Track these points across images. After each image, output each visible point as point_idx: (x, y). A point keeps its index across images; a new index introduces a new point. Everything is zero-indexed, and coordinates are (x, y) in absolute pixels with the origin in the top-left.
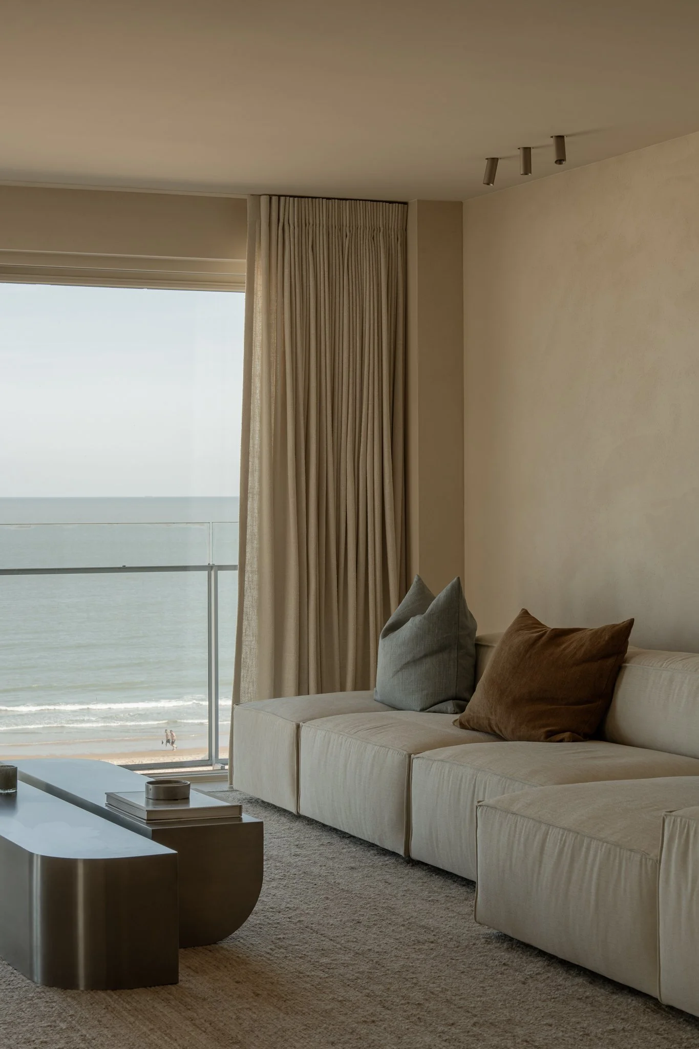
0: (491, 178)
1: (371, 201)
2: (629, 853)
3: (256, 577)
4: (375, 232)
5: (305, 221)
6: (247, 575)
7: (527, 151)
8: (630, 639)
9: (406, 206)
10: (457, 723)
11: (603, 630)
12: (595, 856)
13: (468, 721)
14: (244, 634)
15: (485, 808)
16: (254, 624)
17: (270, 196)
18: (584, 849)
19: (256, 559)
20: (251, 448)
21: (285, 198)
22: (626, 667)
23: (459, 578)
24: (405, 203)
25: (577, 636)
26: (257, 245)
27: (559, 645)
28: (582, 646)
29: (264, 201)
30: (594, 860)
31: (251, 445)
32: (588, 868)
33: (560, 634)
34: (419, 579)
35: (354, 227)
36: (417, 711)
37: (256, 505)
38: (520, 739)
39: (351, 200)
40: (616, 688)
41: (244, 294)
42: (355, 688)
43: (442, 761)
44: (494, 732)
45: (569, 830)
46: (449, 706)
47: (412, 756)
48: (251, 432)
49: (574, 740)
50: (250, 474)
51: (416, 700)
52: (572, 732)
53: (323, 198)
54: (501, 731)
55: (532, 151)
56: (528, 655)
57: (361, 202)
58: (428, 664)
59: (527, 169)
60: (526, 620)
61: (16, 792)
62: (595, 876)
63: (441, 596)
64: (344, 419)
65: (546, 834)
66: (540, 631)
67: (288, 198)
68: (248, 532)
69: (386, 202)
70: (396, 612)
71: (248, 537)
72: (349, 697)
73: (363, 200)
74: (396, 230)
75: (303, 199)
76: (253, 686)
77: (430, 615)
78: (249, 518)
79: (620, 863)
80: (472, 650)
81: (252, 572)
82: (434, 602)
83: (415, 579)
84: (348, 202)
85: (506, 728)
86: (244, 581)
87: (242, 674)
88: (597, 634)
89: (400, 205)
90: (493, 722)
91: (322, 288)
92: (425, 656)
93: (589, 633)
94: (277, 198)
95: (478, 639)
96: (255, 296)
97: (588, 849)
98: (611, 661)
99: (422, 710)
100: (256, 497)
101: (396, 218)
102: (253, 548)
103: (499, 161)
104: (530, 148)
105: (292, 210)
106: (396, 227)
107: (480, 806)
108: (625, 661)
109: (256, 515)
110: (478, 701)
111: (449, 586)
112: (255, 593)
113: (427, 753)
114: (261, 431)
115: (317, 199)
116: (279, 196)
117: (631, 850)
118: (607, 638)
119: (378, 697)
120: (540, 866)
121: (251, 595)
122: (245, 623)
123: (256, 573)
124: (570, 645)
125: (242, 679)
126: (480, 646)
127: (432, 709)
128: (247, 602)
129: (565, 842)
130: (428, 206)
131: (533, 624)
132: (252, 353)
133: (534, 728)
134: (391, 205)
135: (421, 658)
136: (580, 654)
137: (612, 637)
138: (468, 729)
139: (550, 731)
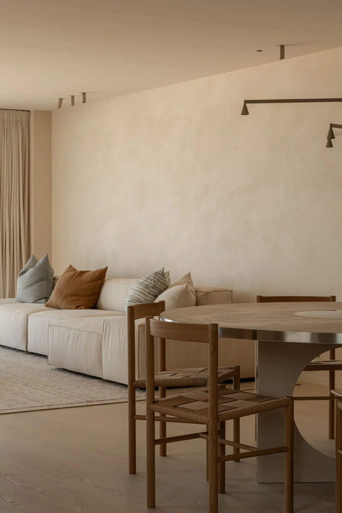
0: (60, 106)
1: (15, 110)
2: (94, 334)
4: (17, 122)
7: (73, 97)
8: (106, 274)
9: (29, 112)
10: (45, 306)
11: (97, 271)
12: (84, 336)
13: (49, 304)
15: (51, 326)
18: (81, 335)
22: (105, 284)
23: (47, 254)
24: (29, 111)
25: (88, 273)
27: (82, 276)
28: (89, 276)
30: (84, 337)
32: (82, 340)
33: (82, 273)
34: (33, 255)
35: (9, 120)
36: (31, 303)
38: (67, 309)
39: (8, 110)
40: (101, 291)
42: (9, 297)
43: (39, 316)
44: (58, 307)
45: (77, 329)
46: (43, 301)
47: (28, 315)
49: (86, 309)
51: (31, 299)
52: (85, 306)
54: (60, 307)
55: (75, 97)
56: (70, 280)
57: (12, 110)
58: (36, 286)
59: (73, 104)
60: (71, 268)
62: (84, 342)
63: (40, 261)
64: (5, 195)
65: (70, 331)
69: (21, 111)
70: (25, 266)
72: (7, 300)
74: (25, 121)
77: (37, 268)
79: (92, 337)
80: (52, 281)
82: (38, 263)
83: (32, 255)
85: (62, 306)
88: (95, 272)
89: (27, 112)
90: (58, 304)
92: (35, 283)
93: (92, 272)
95: (54, 277)
97: (82, 334)
98: (99, 282)
99: (34, 302)
101: (26, 117)
103: (63, 99)
104: (74, 96)
107: (49, 326)
108: (104, 282)
110: (53, 298)
111: (43, 257)
113: (34, 314)
117: (95, 333)
118: (98, 274)
119: (17, 299)
120: (68, 342)
124: (86, 276)
126: (55, 279)
127: (37, 302)
129: (75, 333)
130: (37, 112)
131: (73, 270)
133: (72, 305)
134: (23, 112)
135: (33, 284)
136: (88, 279)
137: (100, 273)
138: (49, 307)
139: (77, 306)
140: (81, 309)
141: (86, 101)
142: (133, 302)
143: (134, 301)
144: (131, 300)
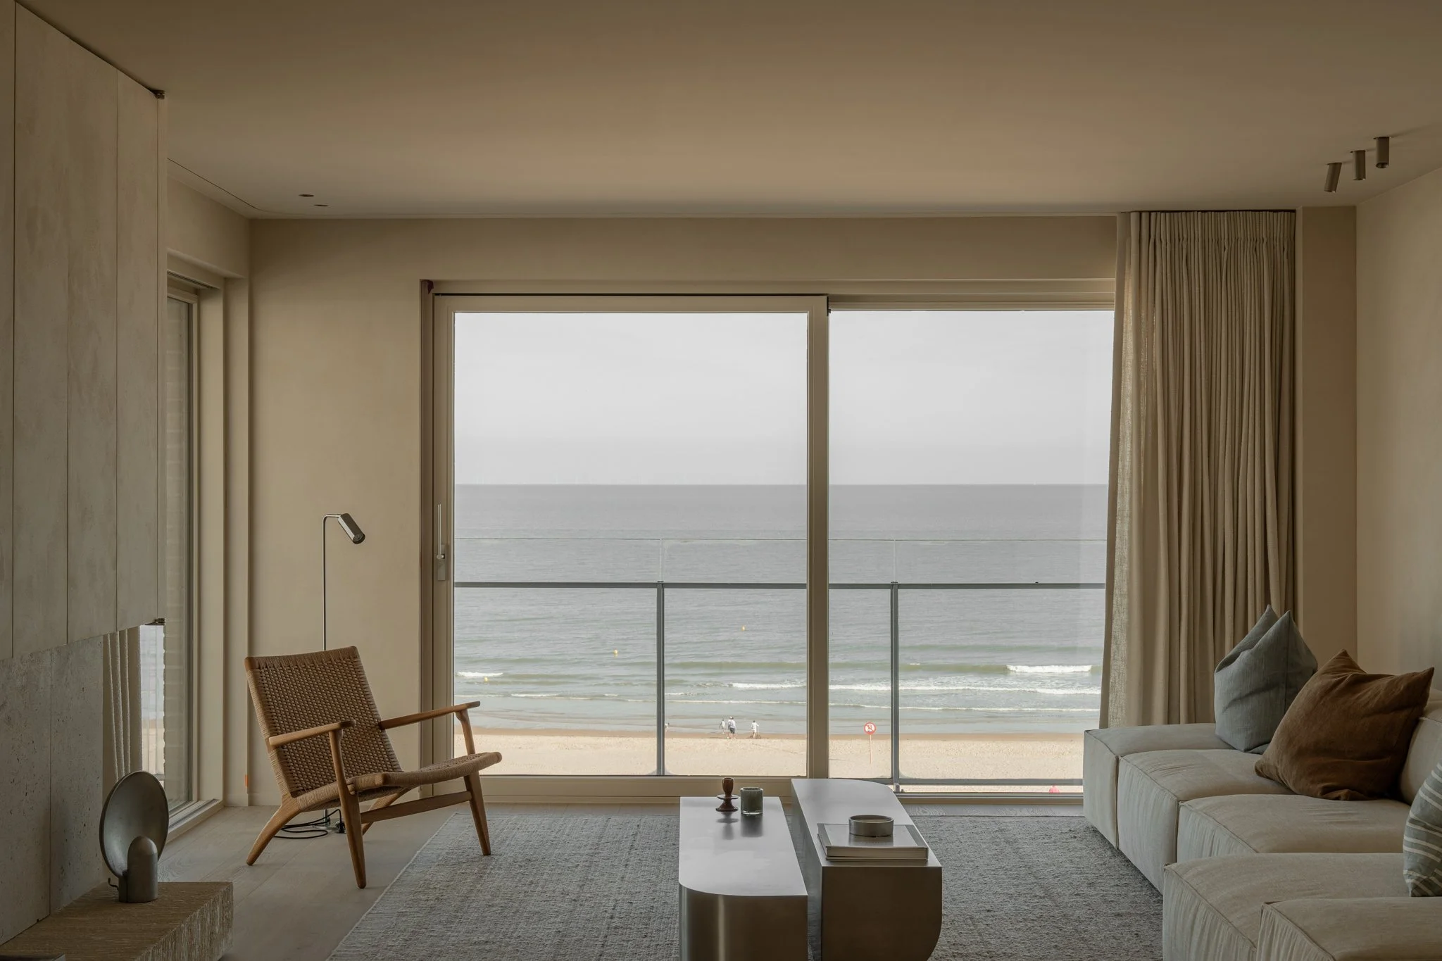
0: (1335, 184)
1: (1252, 211)
3: (1125, 601)
4: (1258, 242)
5: (1179, 236)
6: (1115, 598)
9: (1293, 214)
10: (1256, 770)
11: (1402, 678)
14: (1112, 658)
15: (1169, 871)
16: (1123, 647)
17: (1141, 213)
18: (1217, 930)
19: (1126, 582)
20: (1120, 470)
21: (1156, 215)
22: (1423, 721)
24: (1294, 211)
25: (1374, 685)
26: (1127, 263)
27: (1355, 693)
28: (1376, 695)
29: (1134, 217)
31: (1120, 466)
32: (1217, 950)
35: (1233, 240)
36: (1242, 751)
37: (1126, 529)
39: (1230, 211)
40: (1411, 744)
41: (1114, 312)
43: (1198, 811)
47: (1180, 803)
48: (1120, 453)
50: (1118, 496)
51: (1240, 740)
52: (1352, 790)
53: (1198, 211)
55: (1366, 153)
56: (1322, 702)
57: (1241, 213)
58: (1254, 702)
61: (761, 814)
65: (1197, 908)
66: (1339, 677)
67: (1159, 213)
68: (1117, 554)
69: (1270, 211)
71: (1116, 560)
72: (1184, 730)
73: (1243, 211)
74: (1282, 240)
75: (1176, 214)
76: (1122, 710)
77: (1258, 651)
78: (1118, 540)
79: (1237, 951)
81: (1121, 595)
82: (1264, 637)
84: (1226, 213)
86: (1113, 604)
87: (1110, 698)
88: (1395, 682)
89: (1286, 213)
91: (1197, 303)
92: (1251, 694)
93: (1391, 680)
94: (1146, 215)
96: (1125, 315)
97: (1219, 930)
98: (1403, 715)
99: (1247, 750)
100: (1127, 520)
101: (1282, 227)
102: (1122, 571)
103: (1340, 166)
105: (1164, 223)
106: (1282, 236)
108: (1423, 714)
109: (1126, 537)
110: (1271, 750)
112: (1124, 617)
114: (1131, 452)
115: (1192, 213)
116: (1150, 212)
118: (1403, 688)
121: (1120, 618)
122: (1113, 647)
123: (1126, 596)
125: (1110, 704)
127: (1256, 750)
128: (1116, 626)
132: (1121, 373)
133: (1312, 782)
134: (1275, 214)
135: (1247, 696)
136: (1371, 705)
137: (1408, 688)
138: (1263, 777)
139: (1324, 787)
140: (1338, 799)
141: (1387, 163)
142: (1425, 826)
143: (1428, 824)
144: (1417, 818)
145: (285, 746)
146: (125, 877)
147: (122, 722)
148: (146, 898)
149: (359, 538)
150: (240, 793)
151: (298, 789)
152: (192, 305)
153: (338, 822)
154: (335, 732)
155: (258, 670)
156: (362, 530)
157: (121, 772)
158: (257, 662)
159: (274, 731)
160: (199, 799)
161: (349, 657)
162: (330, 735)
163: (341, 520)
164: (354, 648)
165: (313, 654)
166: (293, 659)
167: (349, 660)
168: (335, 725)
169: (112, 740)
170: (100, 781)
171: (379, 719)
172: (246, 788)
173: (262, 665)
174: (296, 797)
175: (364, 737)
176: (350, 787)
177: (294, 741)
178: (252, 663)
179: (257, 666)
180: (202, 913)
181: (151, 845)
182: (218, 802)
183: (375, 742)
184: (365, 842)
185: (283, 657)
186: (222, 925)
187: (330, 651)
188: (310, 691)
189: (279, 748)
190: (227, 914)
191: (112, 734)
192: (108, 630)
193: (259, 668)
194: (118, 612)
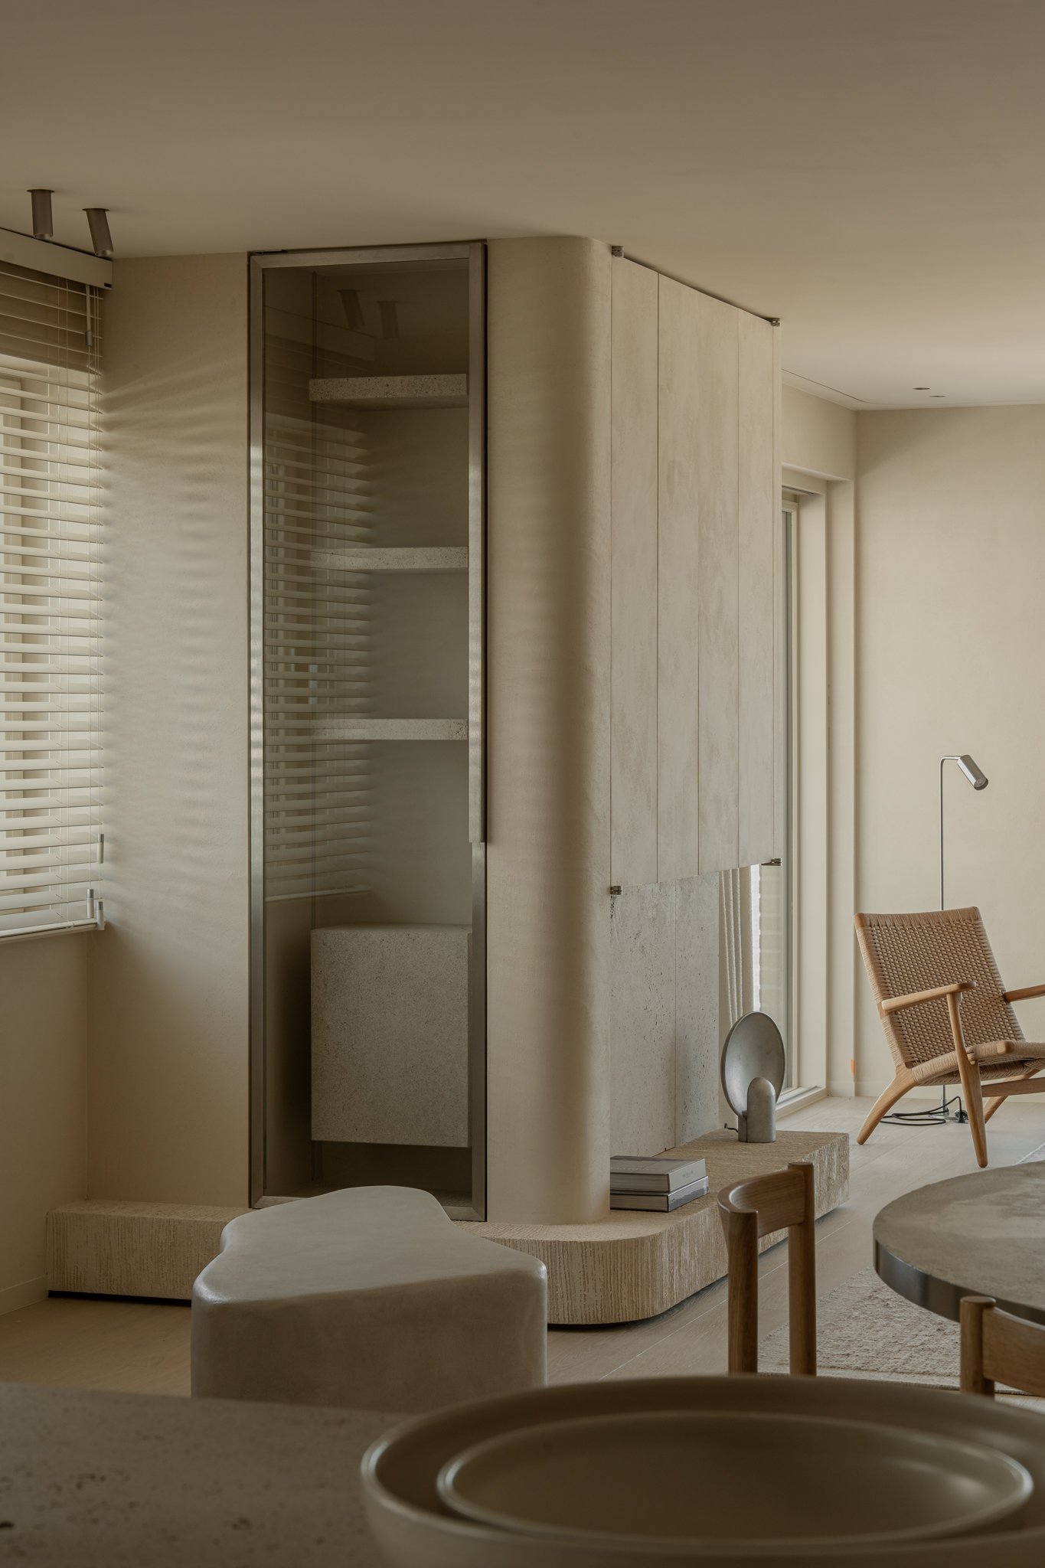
145: (899, 1013)
146: (744, 1117)
147: (735, 968)
148: (765, 1140)
149: (982, 784)
150: (845, 1081)
151: (913, 1060)
152: (790, 514)
153: (958, 1110)
154: (954, 994)
155: (870, 928)
156: (984, 774)
157: (735, 1015)
158: (868, 919)
159: (886, 993)
160: (799, 1086)
161: (971, 917)
162: (948, 997)
163: (960, 763)
164: (975, 909)
165: (928, 913)
166: (908, 918)
167: (969, 921)
168: (954, 987)
169: (726, 986)
170: (717, 1024)
171: (1003, 990)
172: (851, 1075)
173: (874, 923)
174: (911, 1068)
175: (986, 1008)
176: (969, 1056)
177: (907, 1006)
178: (862, 919)
179: (868, 924)
180: (820, 1154)
181: (769, 1086)
182: (820, 1090)
183: (999, 1015)
184: (988, 1132)
185: (896, 915)
186: (839, 1173)
187: (950, 912)
188: (926, 954)
189: (893, 1013)
190: (843, 1164)
191: (726, 980)
192: (730, 865)
193: (871, 926)
194: (740, 849)
